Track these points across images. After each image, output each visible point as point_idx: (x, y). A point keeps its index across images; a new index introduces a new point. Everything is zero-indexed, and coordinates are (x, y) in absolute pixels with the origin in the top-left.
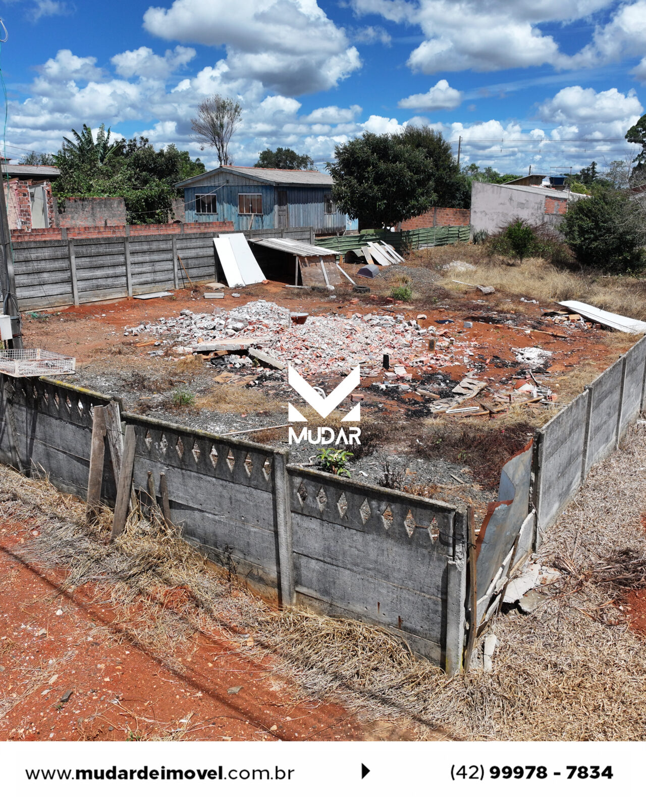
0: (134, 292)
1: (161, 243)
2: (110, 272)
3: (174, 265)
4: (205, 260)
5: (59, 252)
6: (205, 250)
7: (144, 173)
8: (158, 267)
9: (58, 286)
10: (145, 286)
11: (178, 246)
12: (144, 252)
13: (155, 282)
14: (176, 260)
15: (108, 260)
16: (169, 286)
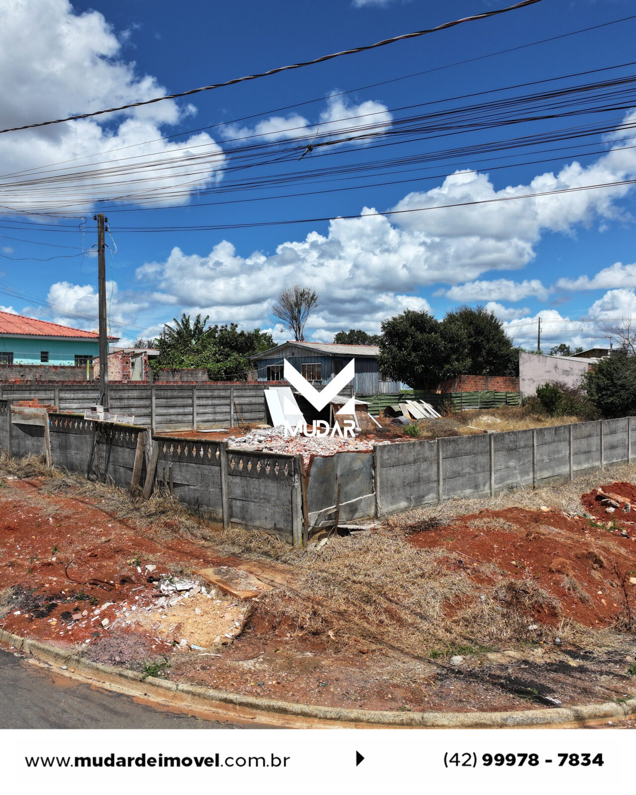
0: (198, 427)
1: (221, 391)
2: (181, 410)
3: (231, 409)
4: (257, 407)
5: (144, 394)
6: (257, 398)
7: (227, 349)
8: (218, 409)
9: (142, 418)
10: (207, 423)
11: (235, 394)
12: (207, 398)
13: (215, 421)
14: (232, 405)
15: (179, 402)
16: (226, 424)
